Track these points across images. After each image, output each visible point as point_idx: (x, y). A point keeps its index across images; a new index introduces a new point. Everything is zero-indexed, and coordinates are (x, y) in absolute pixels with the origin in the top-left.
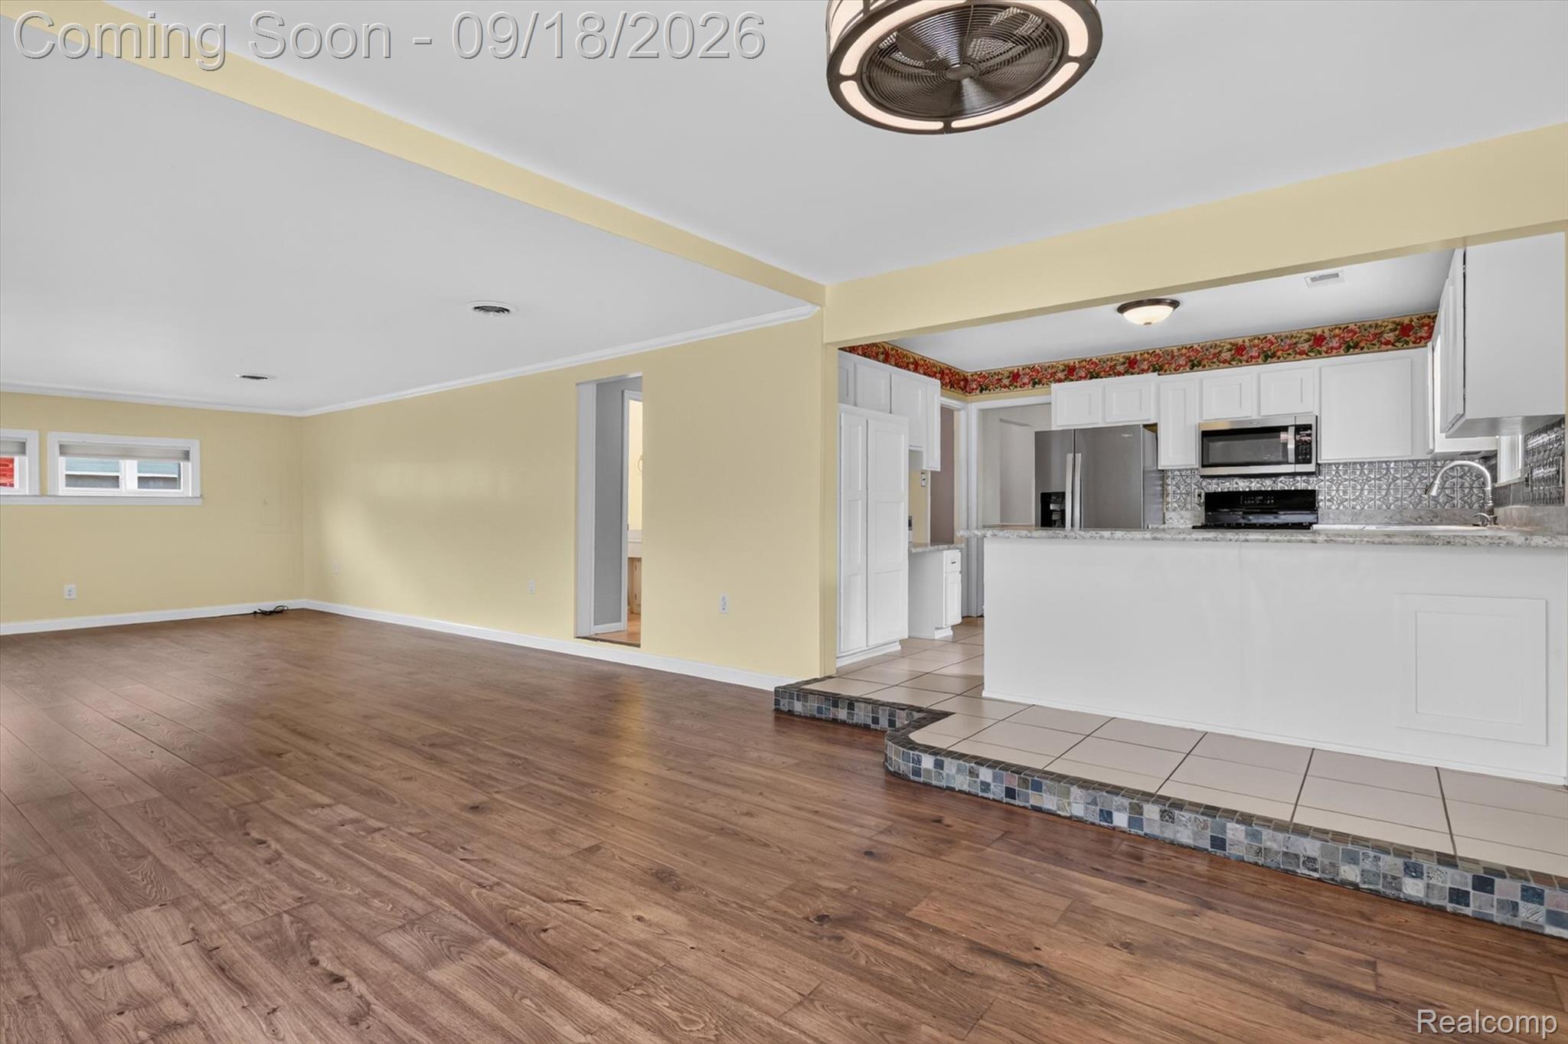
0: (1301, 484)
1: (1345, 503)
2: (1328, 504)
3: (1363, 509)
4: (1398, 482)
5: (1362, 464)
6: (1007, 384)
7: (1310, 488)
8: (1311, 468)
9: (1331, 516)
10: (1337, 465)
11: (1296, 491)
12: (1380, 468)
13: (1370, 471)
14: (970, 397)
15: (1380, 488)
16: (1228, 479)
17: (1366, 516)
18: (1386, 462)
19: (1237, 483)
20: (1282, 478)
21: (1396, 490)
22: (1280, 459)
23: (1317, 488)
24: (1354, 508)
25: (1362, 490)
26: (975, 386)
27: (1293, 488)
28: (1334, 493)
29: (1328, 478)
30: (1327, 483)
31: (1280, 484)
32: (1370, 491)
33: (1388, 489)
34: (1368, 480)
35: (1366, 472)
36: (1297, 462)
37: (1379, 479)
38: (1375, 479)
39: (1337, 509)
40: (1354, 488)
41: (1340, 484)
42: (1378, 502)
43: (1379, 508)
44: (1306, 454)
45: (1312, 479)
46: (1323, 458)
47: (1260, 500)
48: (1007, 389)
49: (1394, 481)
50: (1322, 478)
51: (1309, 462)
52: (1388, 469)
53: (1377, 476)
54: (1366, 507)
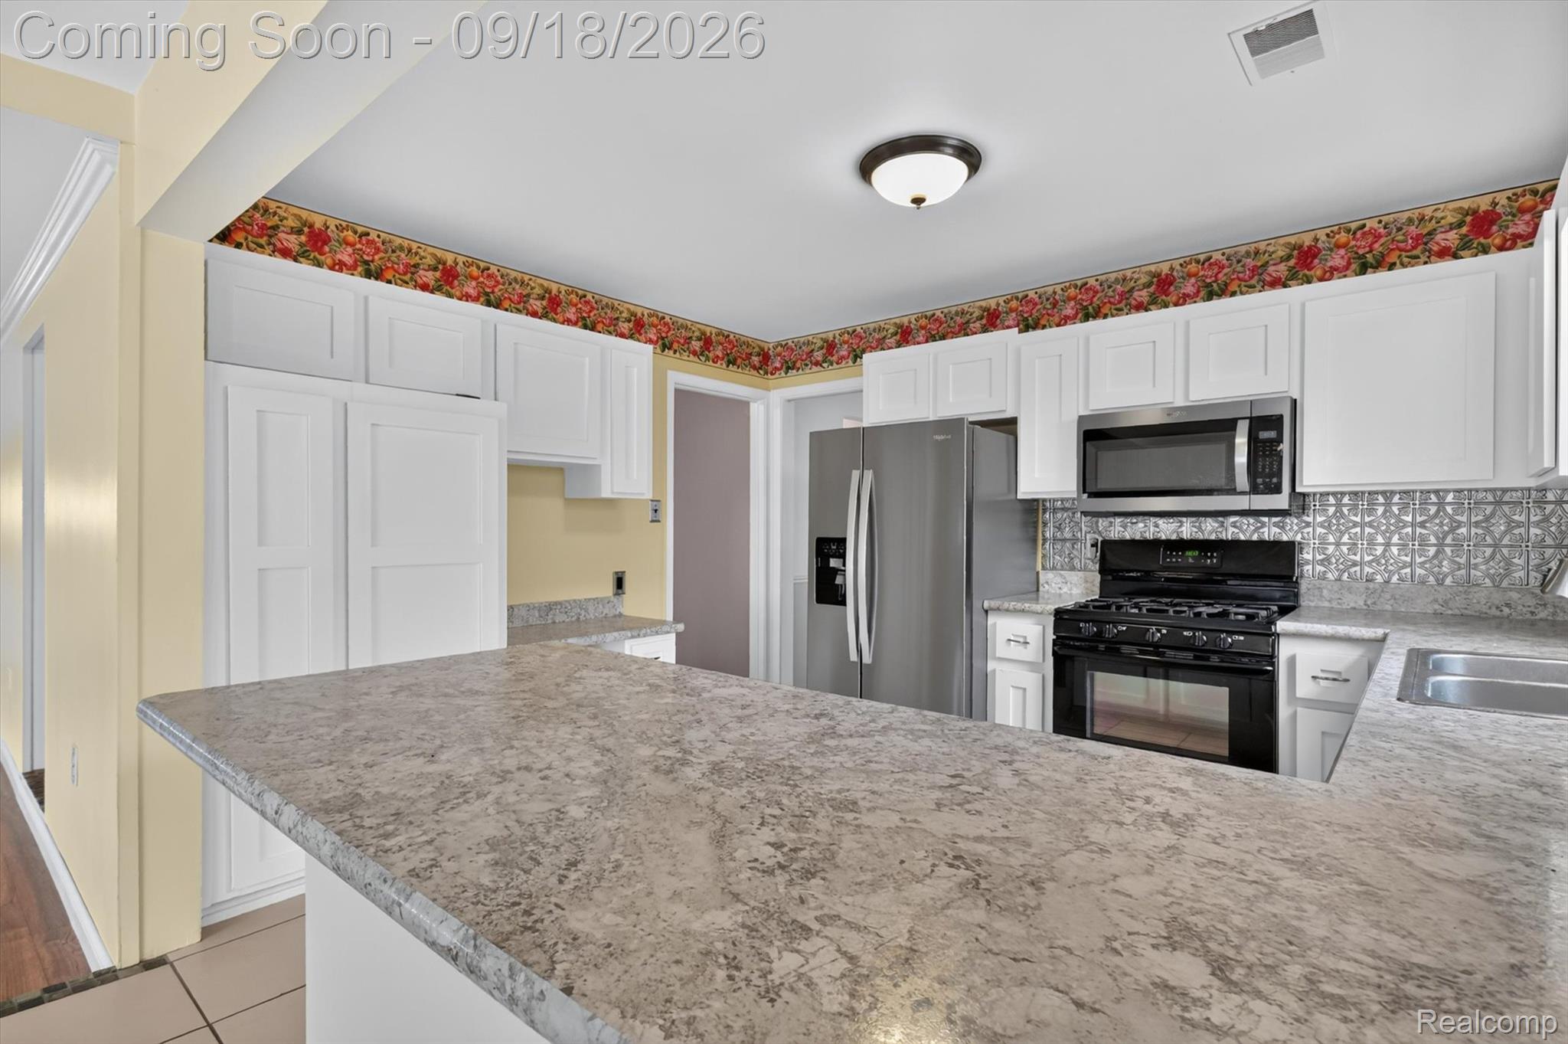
0: (1271, 531)
1: (1353, 570)
2: (1319, 568)
3: (1387, 582)
4: (1463, 530)
5: (1388, 495)
6: (820, 359)
7: (1285, 538)
8: (1281, 501)
9: (1325, 592)
10: (1339, 495)
11: (1261, 543)
12: (1424, 503)
13: (1404, 508)
14: (772, 381)
15: (1424, 542)
16: (1140, 518)
17: (1393, 597)
18: (1436, 492)
19: (1157, 526)
20: (1233, 519)
21: (1457, 545)
22: (1222, 482)
23: (1298, 538)
24: (1370, 580)
25: (1388, 545)
26: (778, 365)
27: (1255, 538)
28: (1331, 548)
29: (1319, 519)
30: (1320, 530)
31: (1231, 530)
32: (1403, 547)
33: (1441, 546)
34: (1401, 525)
35: (1395, 509)
36: (1255, 490)
37: (1422, 525)
38: (1413, 525)
39: (1339, 579)
40: (1372, 542)
41: (1342, 533)
42: (1419, 571)
43: (1423, 582)
44: (1271, 476)
45: (1291, 522)
46: (1305, 483)
47: (1193, 557)
48: (819, 368)
49: (1453, 530)
50: (1310, 519)
51: (1277, 490)
52: (1441, 505)
53: (1419, 519)
54: (1395, 579)
